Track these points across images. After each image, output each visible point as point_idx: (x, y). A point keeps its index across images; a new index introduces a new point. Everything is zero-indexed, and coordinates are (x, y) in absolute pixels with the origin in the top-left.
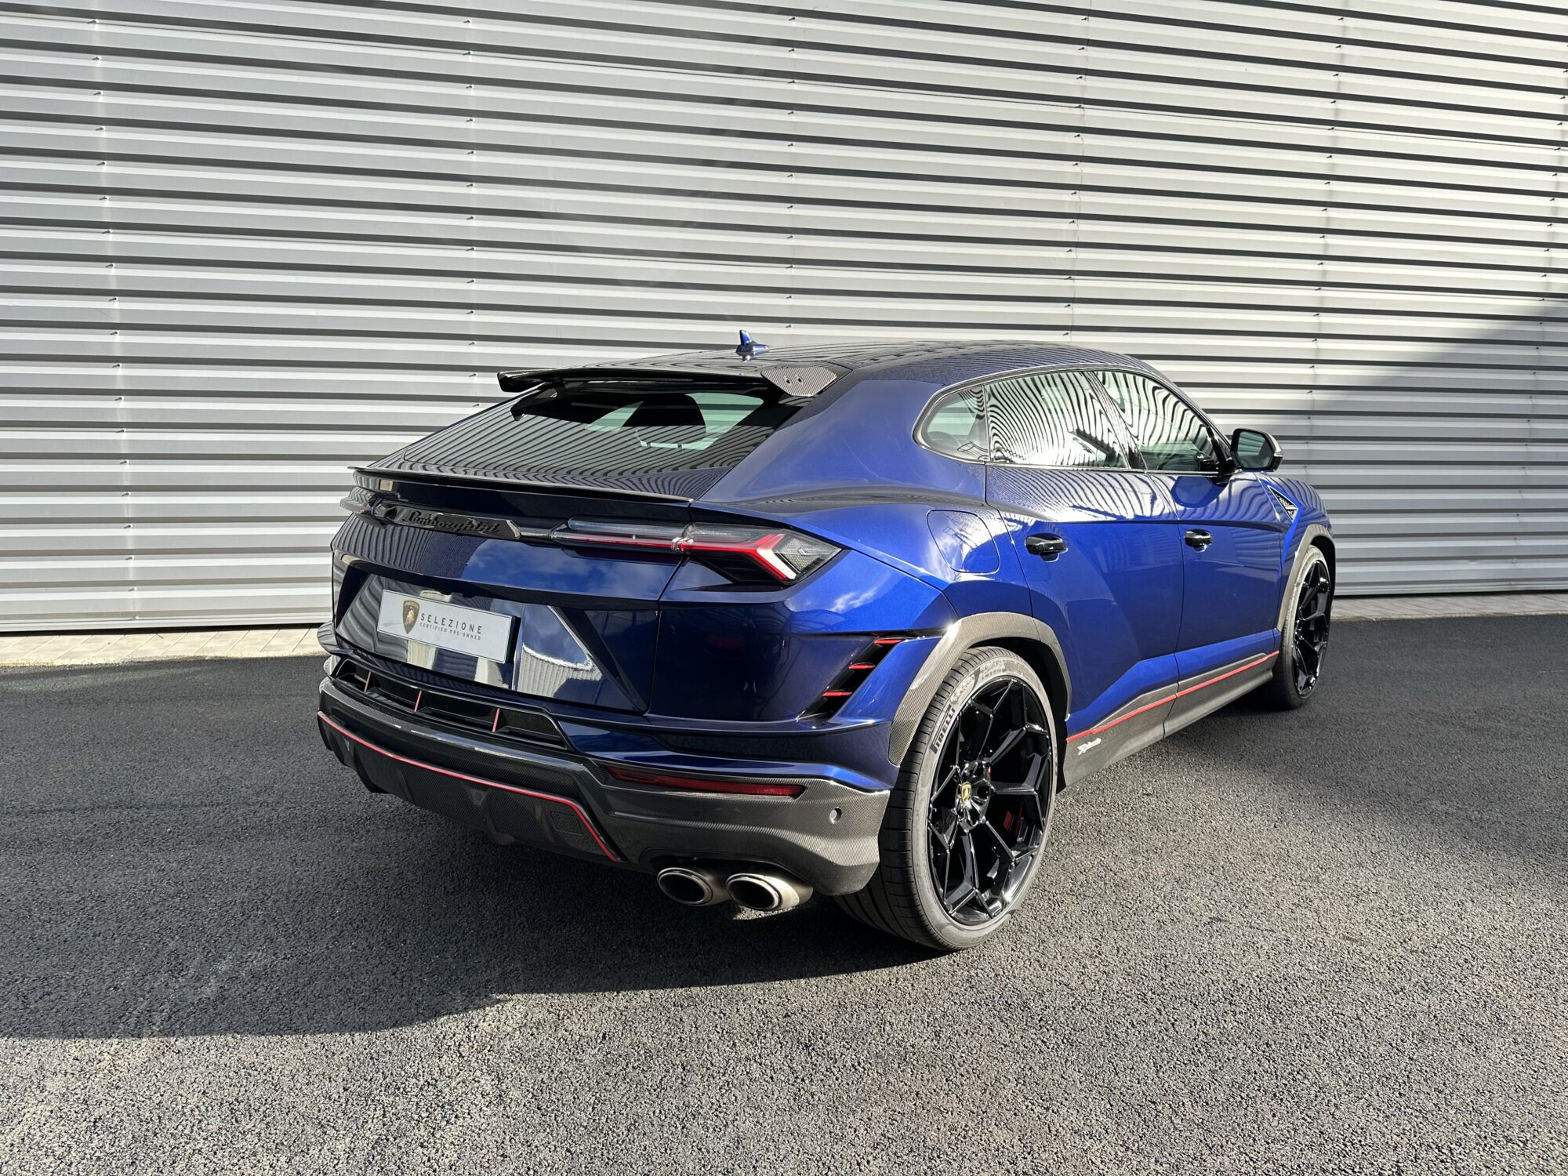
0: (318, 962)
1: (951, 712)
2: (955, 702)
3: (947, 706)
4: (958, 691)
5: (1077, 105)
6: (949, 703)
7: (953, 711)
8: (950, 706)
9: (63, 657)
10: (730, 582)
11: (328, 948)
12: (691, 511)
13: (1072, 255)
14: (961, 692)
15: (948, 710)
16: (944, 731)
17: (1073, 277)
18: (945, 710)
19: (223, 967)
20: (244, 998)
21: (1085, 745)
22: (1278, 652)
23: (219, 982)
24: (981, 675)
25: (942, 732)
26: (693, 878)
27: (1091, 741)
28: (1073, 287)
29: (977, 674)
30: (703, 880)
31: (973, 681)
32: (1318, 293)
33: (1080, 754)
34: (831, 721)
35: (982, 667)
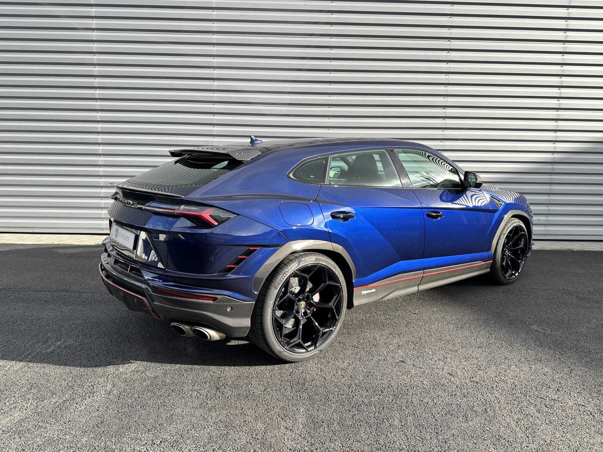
0: (86, 345)
1: (285, 275)
2: (287, 272)
3: (283, 273)
4: (289, 268)
5: (448, 40)
6: (284, 272)
7: (286, 275)
8: (285, 273)
9: (78, 242)
10: (196, 225)
11: (92, 341)
12: (183, 201)
13: (445, 100)
14: (291, 268)
15: (284, 274)
16: (281, 282)
17: (445, 108)
18: (282, 274)
19: (58, 343)
20: (58, 353)
21: (365, 291)
22: (492, 261)
23: (54, 347)
24: (301, 262)
25: (280, 282)
26: (181, 327)
27: (369, 290)
28: (446, 112)
29: (299, 262)
30: (186, 328)
31: (297, 265)
32: (557, 113)
33: (363, 294)
34: (227, 275)
35: (303, 259)
